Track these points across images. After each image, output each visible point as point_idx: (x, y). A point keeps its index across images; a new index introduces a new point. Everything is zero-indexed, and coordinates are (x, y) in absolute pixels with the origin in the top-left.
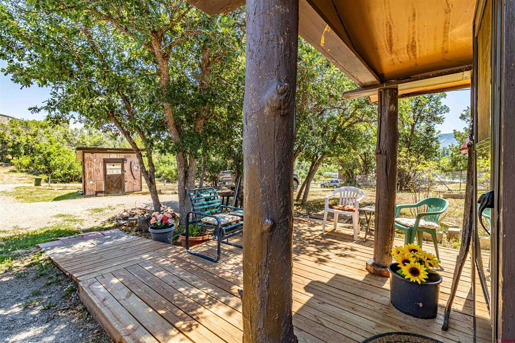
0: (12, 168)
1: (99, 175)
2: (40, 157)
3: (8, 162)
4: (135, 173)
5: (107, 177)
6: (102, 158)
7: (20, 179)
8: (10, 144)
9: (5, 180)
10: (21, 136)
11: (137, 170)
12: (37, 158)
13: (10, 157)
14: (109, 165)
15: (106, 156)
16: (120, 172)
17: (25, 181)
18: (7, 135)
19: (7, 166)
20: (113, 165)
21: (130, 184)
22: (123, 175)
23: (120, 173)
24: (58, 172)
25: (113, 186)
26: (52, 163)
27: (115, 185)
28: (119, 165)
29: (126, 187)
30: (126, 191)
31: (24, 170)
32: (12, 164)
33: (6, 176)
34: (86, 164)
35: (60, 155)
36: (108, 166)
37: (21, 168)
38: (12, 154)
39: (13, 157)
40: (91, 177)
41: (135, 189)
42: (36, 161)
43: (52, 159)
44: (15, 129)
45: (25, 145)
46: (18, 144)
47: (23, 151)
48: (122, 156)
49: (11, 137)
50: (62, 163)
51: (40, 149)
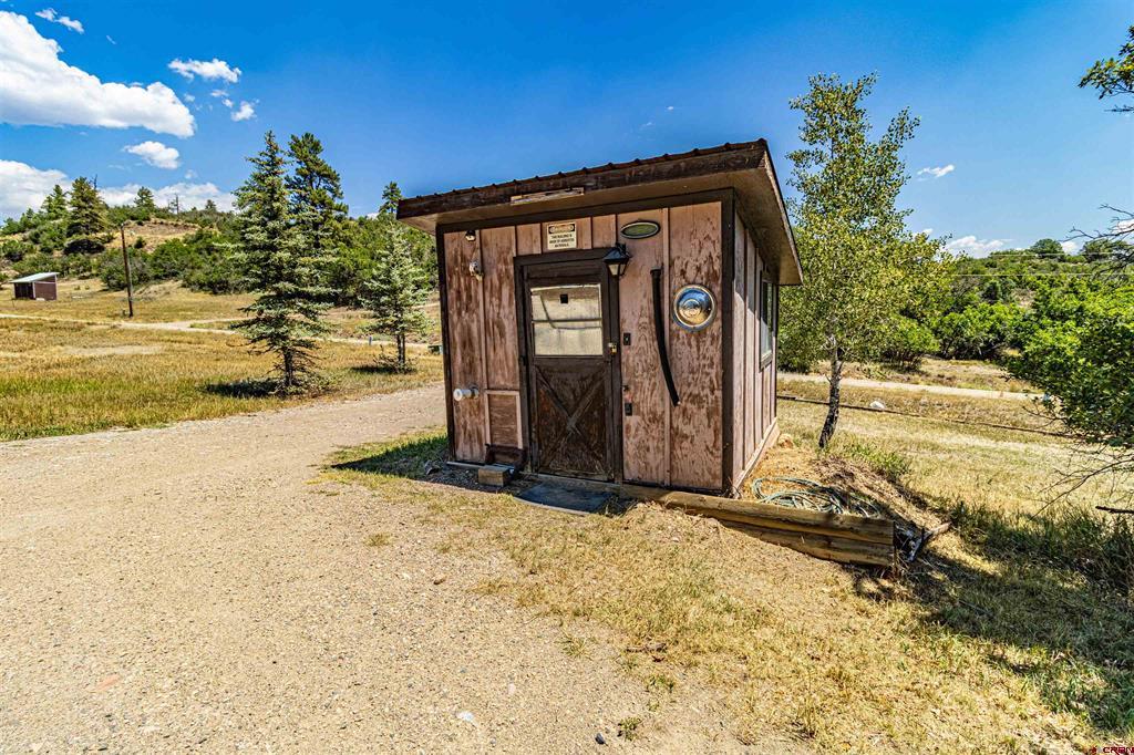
1: (500, 352)
4: (684, 354)
5: (533, 370)
6: (509, 257)
11: (700, 333)
14: (543, 296)
15: (528, 240)
20: (564, 299)
21: (655, 430)
22: (612, 360)
23: (597, 349)
25: (561, 429)
27: (572, 423)
28: (594, 293)
29: (630, 445)
30: (626, 476)
36: (543, 305)
40: (471, 363)
41: (687, 473)
48: (606, 229)
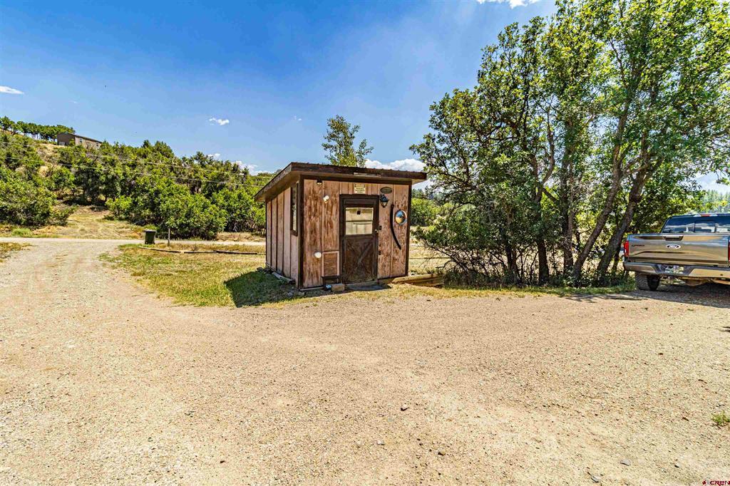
0: (107, 213)
1: (330, 235)
2: (145, 197)
3: (101, 206)
4: (397, 232)
5: (345, 242)
6: (337, 194)
7: (120, 230)
8: (103, 178)
9: (99, 230)
10: (117, 167)
12: (141, 200)
13: (103, 198)
14: (351, 211)
15: (347, 188)
16: (370, 231)
17: (127, 235)
18: (99, 165)
19: (100, 210)
20: (359, 213)
21: (388, 259)
22: (375, 235)
24: (171, 222)
25: (355, 264)
26: (163, 207)
27: (360, 261)
28: (370, 212)
29: (380, 265)
30: (378, 277)
31: (123, 216)
32: (107, 208)
33: (101, 226)
34: (306, 208)
35: (173, 195)
36: (349, 214)
37: (118, 214)
38: (105, 193)
39: (106, 197)
40: (315, 240)
41: (396, 272)
42: (140, 204)
43: (161, 201)
44: (108, 157)
45: (122, 181)
46: (114, 178)
47: (119, 189)
48: (375, 189)
49: (103, 168)
50: (176, 208)
51: (144, 186)
